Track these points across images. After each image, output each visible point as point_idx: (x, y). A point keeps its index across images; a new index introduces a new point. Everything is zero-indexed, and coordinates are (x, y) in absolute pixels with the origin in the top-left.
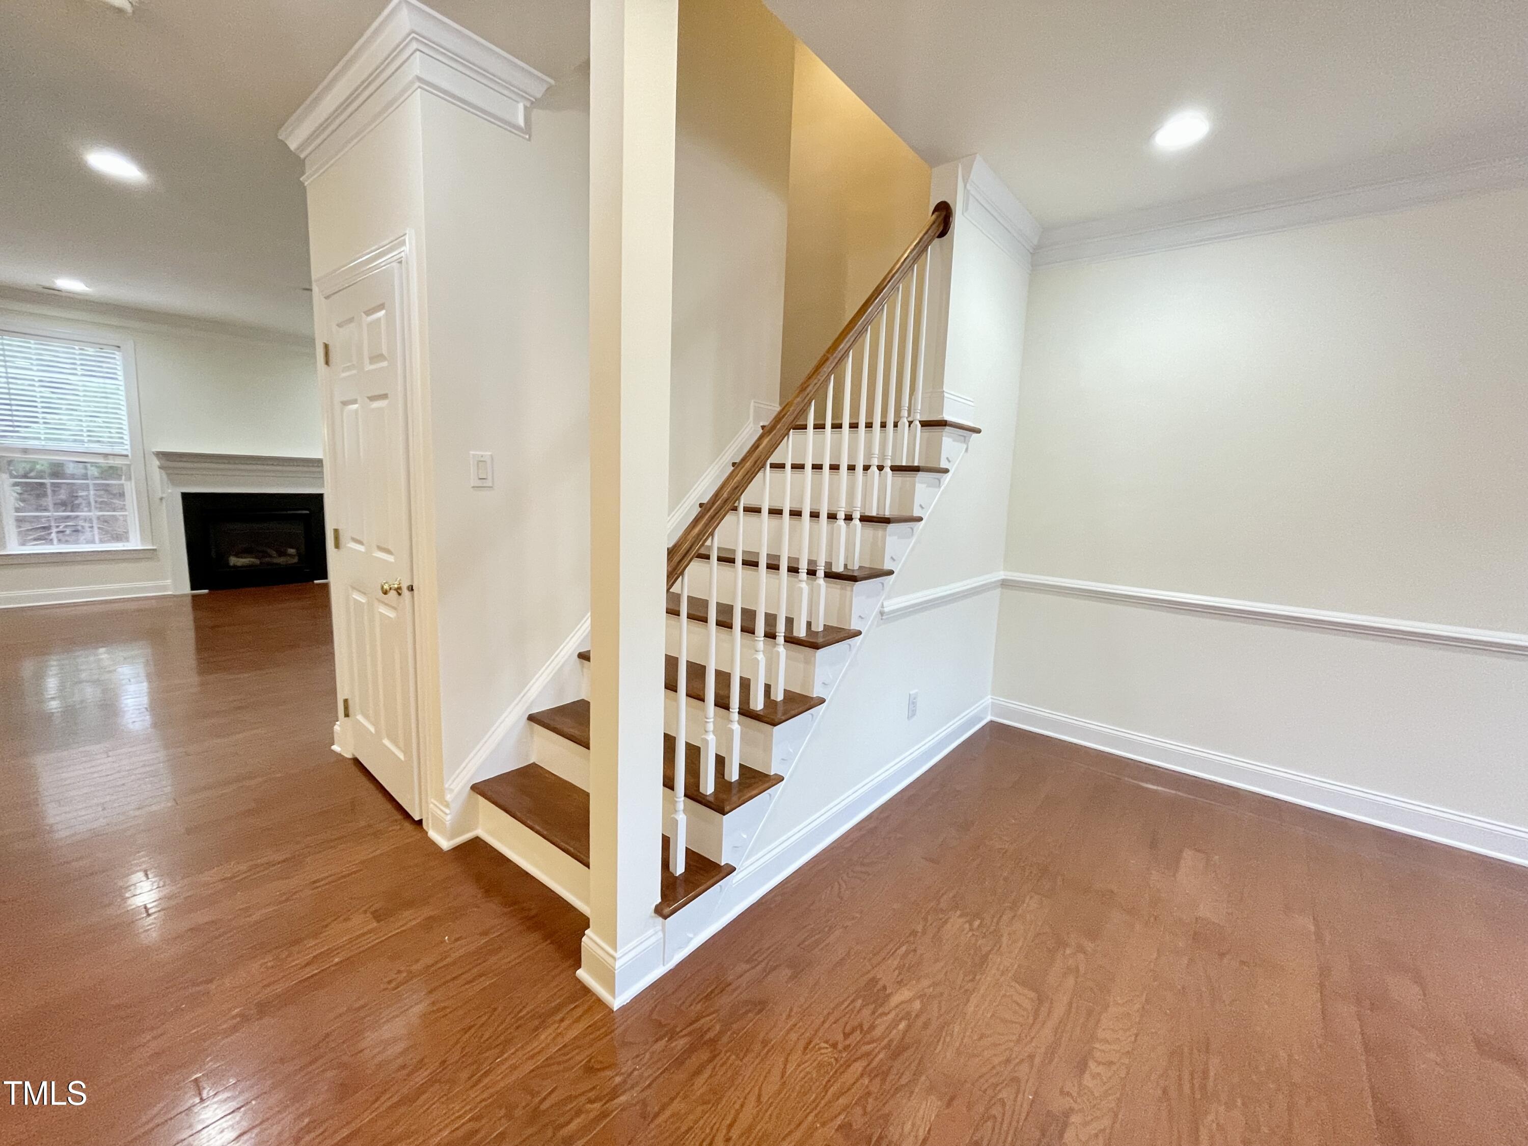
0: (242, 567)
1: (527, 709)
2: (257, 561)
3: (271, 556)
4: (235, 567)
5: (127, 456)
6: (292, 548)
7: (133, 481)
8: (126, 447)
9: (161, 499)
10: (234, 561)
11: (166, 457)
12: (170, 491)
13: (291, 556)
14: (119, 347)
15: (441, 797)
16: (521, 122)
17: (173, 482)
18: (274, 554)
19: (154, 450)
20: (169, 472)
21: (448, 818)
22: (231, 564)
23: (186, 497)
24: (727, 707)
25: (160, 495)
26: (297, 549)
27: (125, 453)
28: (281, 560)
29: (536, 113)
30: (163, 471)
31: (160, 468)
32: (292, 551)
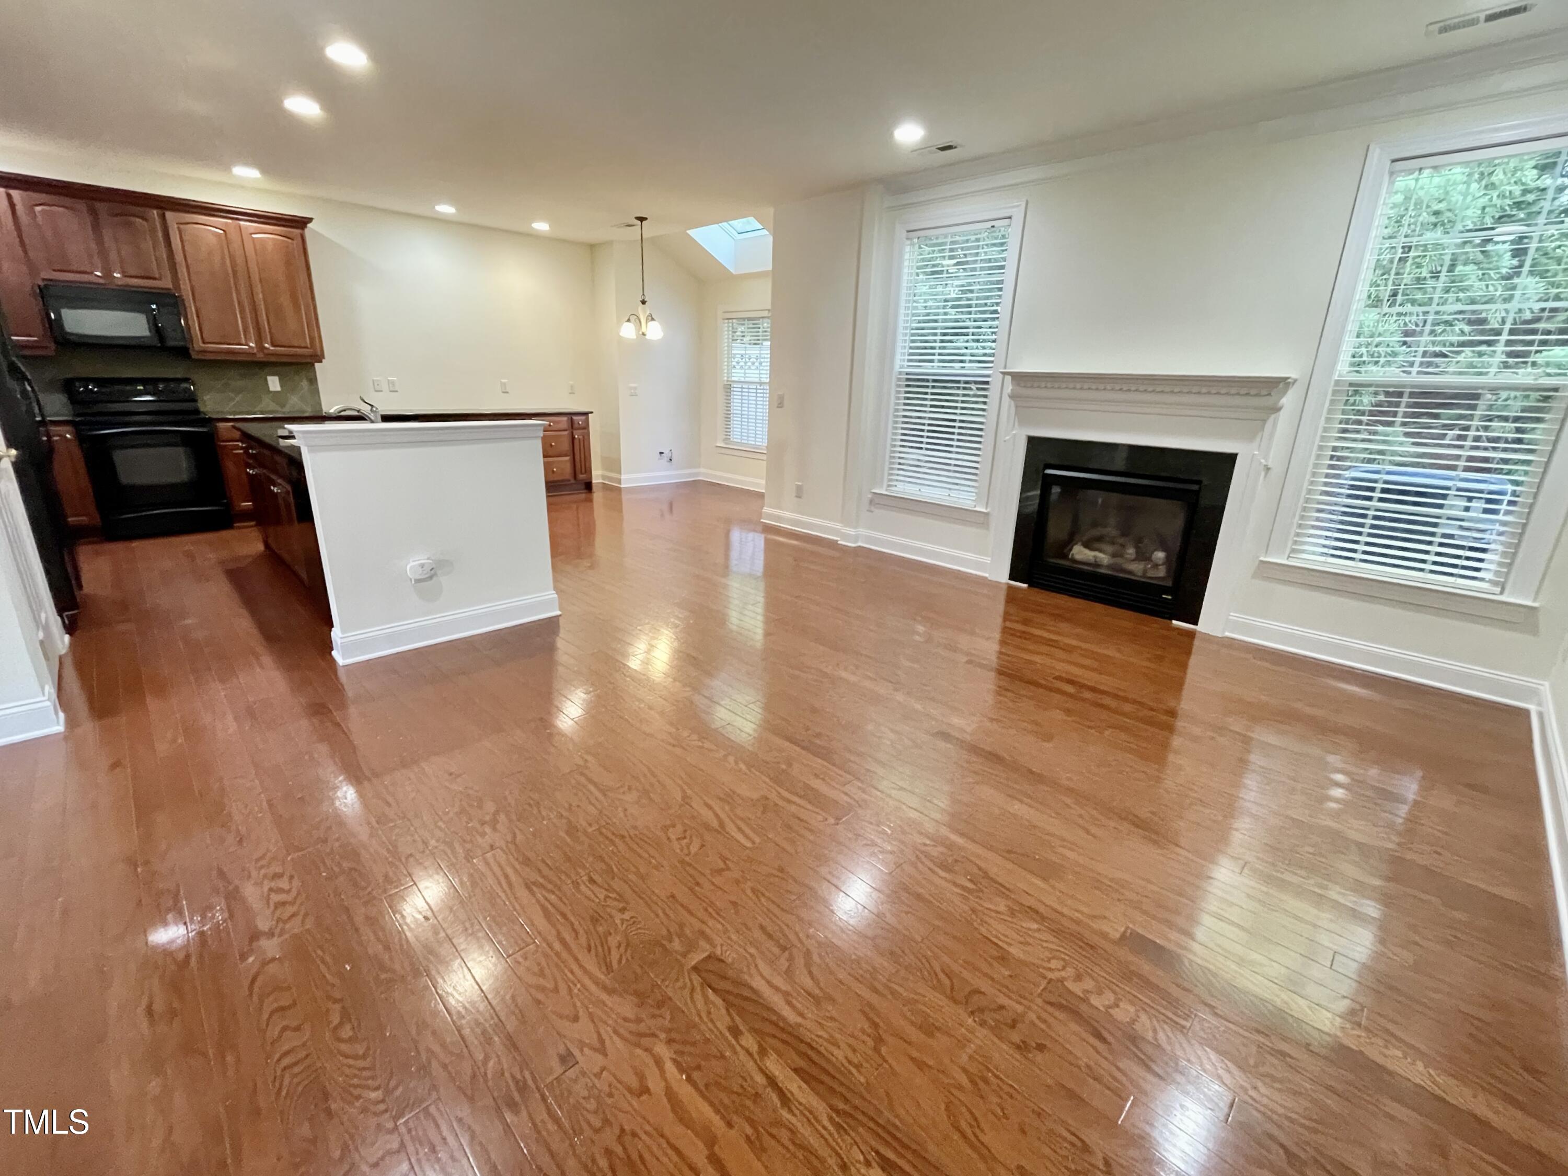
0: (1083, 563)
2: (1106, 559)
3: (1125, 556)
4: (1075, 560)
11: (1016, 379)
12: (1013, 429)
17: (1022, 419)
18: (1134, 554)
20: (1019, 403)
22: (1072, 555)
23: (1033, 442)
26: (1168, 555)
30: (1013, 403)
31: (1009, 396)
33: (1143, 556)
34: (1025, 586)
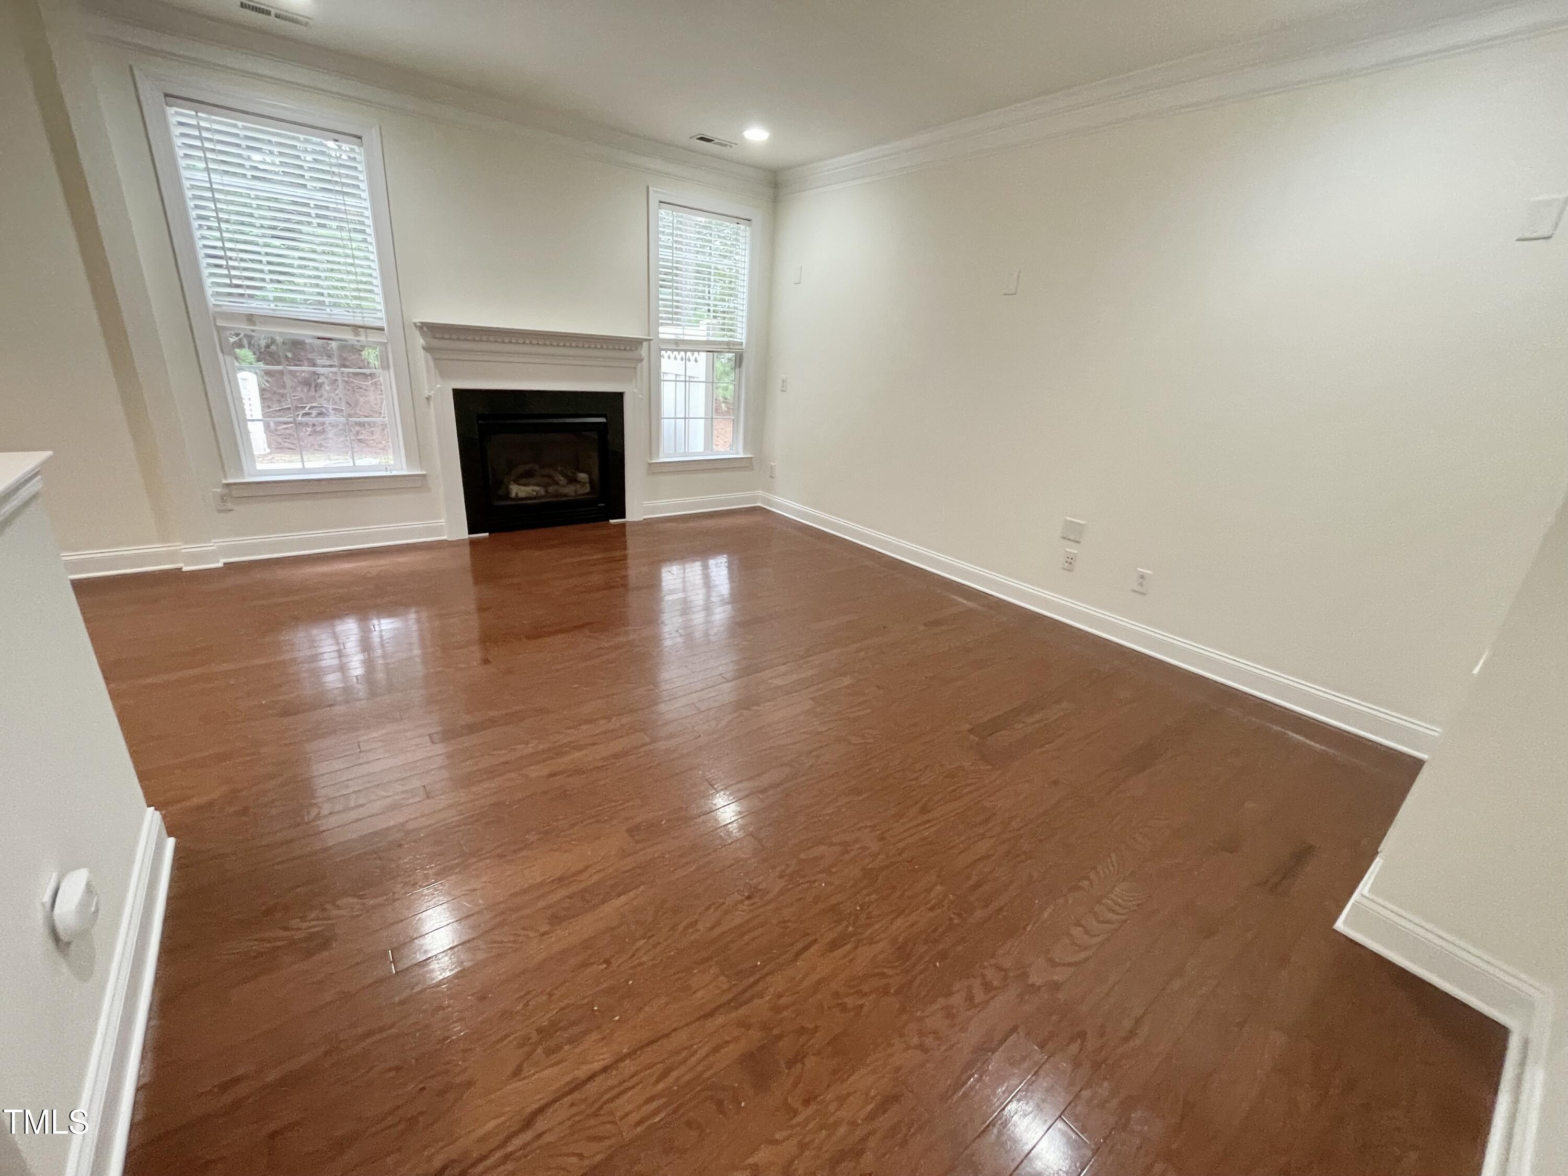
0: (524, 499)
2: (541, 490)
3: (557, 483)
4: (518, 499)
5: (382, 329)
6: (582, 472)
7: (392, 370)
8: (379, 315)
9: (428, 399)
10: (518, 490)
11: (432, 330)
12: (438, 386)
13: (582, 483)
14: (360, 138)
17: (444, 374)
18: (562, 480)
19: (418, 320)
20: (437, 356)
22: (513, 495)
23: (461, 396)
25: (427, 394)
26: (590, 474)
27: (378, 324)
28: (570, 490)
30: (428, 354)
31: (424, 348)
32: (583, 476)
33: (573, 480)
34: (487, 534)
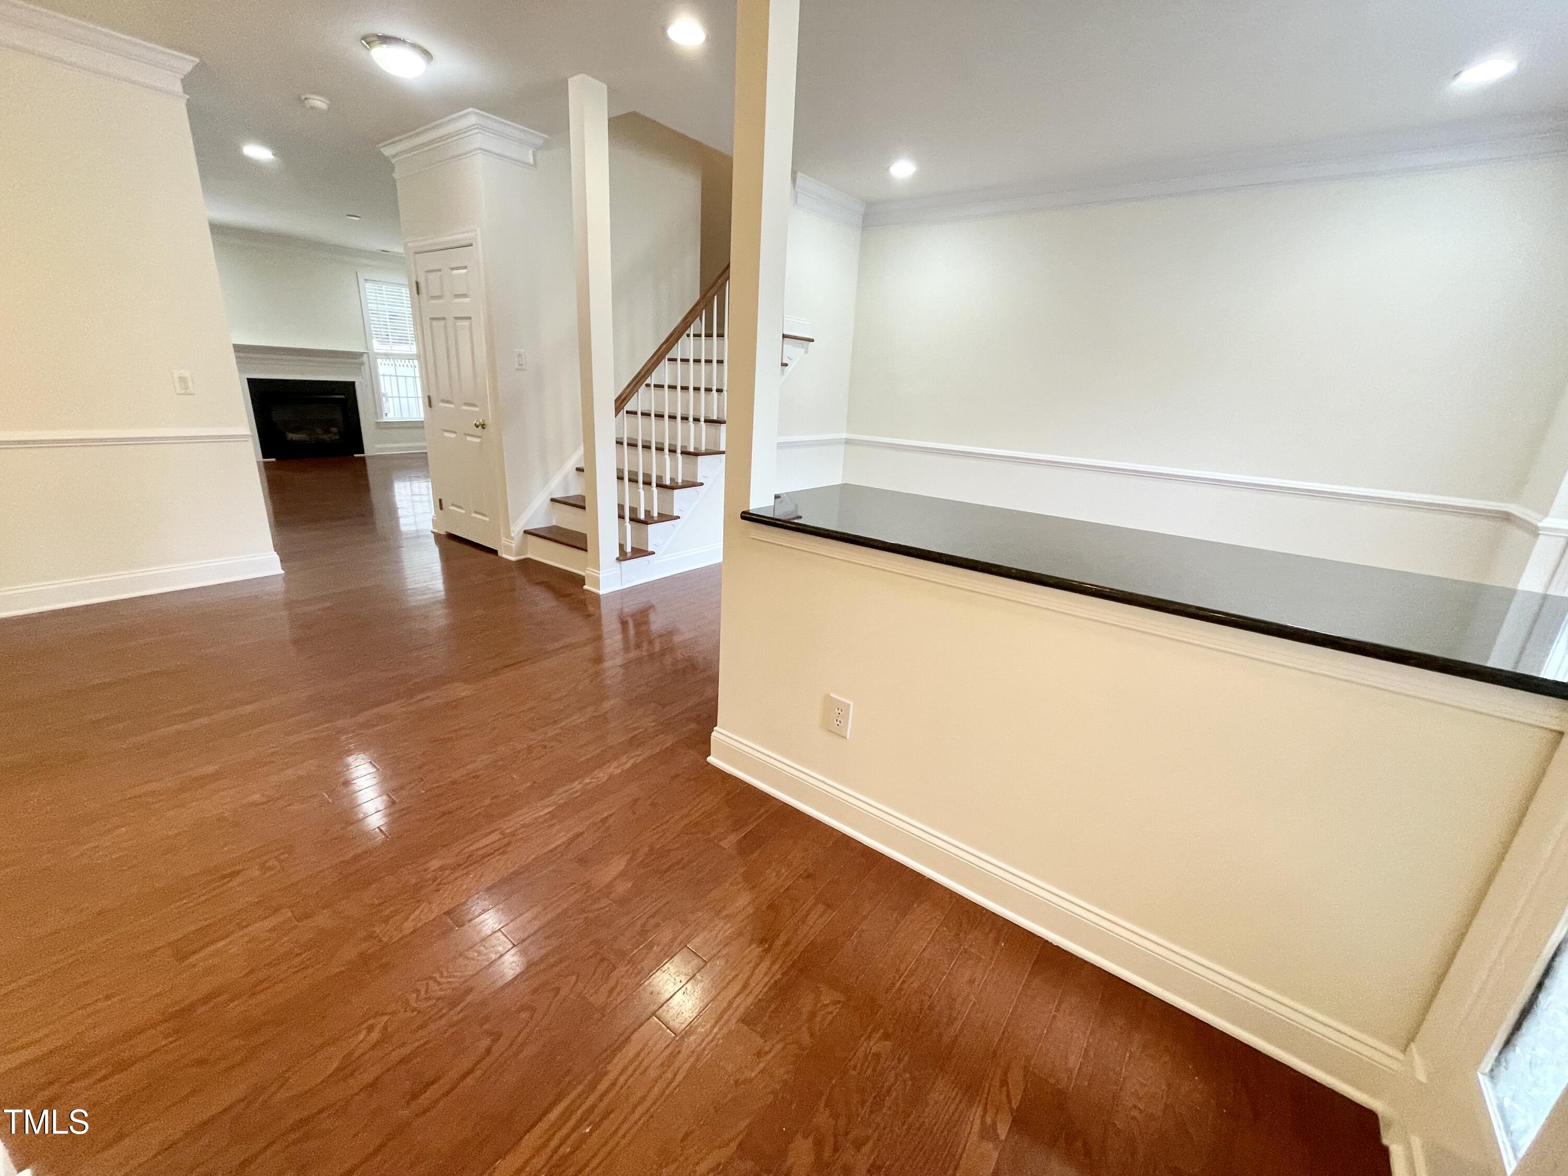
0: (298, 441)
1: (551, 494)
2: (308, 437)
3: (317, 433)
4: (292, 441)
6: (334, 427)
13: (333, 434)
15: (508, 536)
16: (531, 161)
18: (319, 431)
21: (513, 545)
22: (289, 438)
23: (250, 381)
24: (650, 484)
26: (338, 428)
28: (326, 437)
29: (540, 154)
32: (334, 430)
33: (327, 432)
34: (274, 460)
